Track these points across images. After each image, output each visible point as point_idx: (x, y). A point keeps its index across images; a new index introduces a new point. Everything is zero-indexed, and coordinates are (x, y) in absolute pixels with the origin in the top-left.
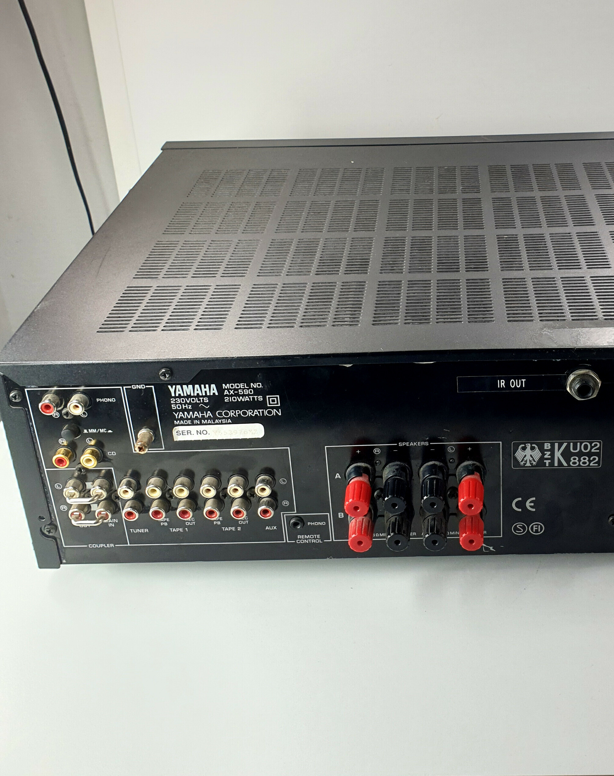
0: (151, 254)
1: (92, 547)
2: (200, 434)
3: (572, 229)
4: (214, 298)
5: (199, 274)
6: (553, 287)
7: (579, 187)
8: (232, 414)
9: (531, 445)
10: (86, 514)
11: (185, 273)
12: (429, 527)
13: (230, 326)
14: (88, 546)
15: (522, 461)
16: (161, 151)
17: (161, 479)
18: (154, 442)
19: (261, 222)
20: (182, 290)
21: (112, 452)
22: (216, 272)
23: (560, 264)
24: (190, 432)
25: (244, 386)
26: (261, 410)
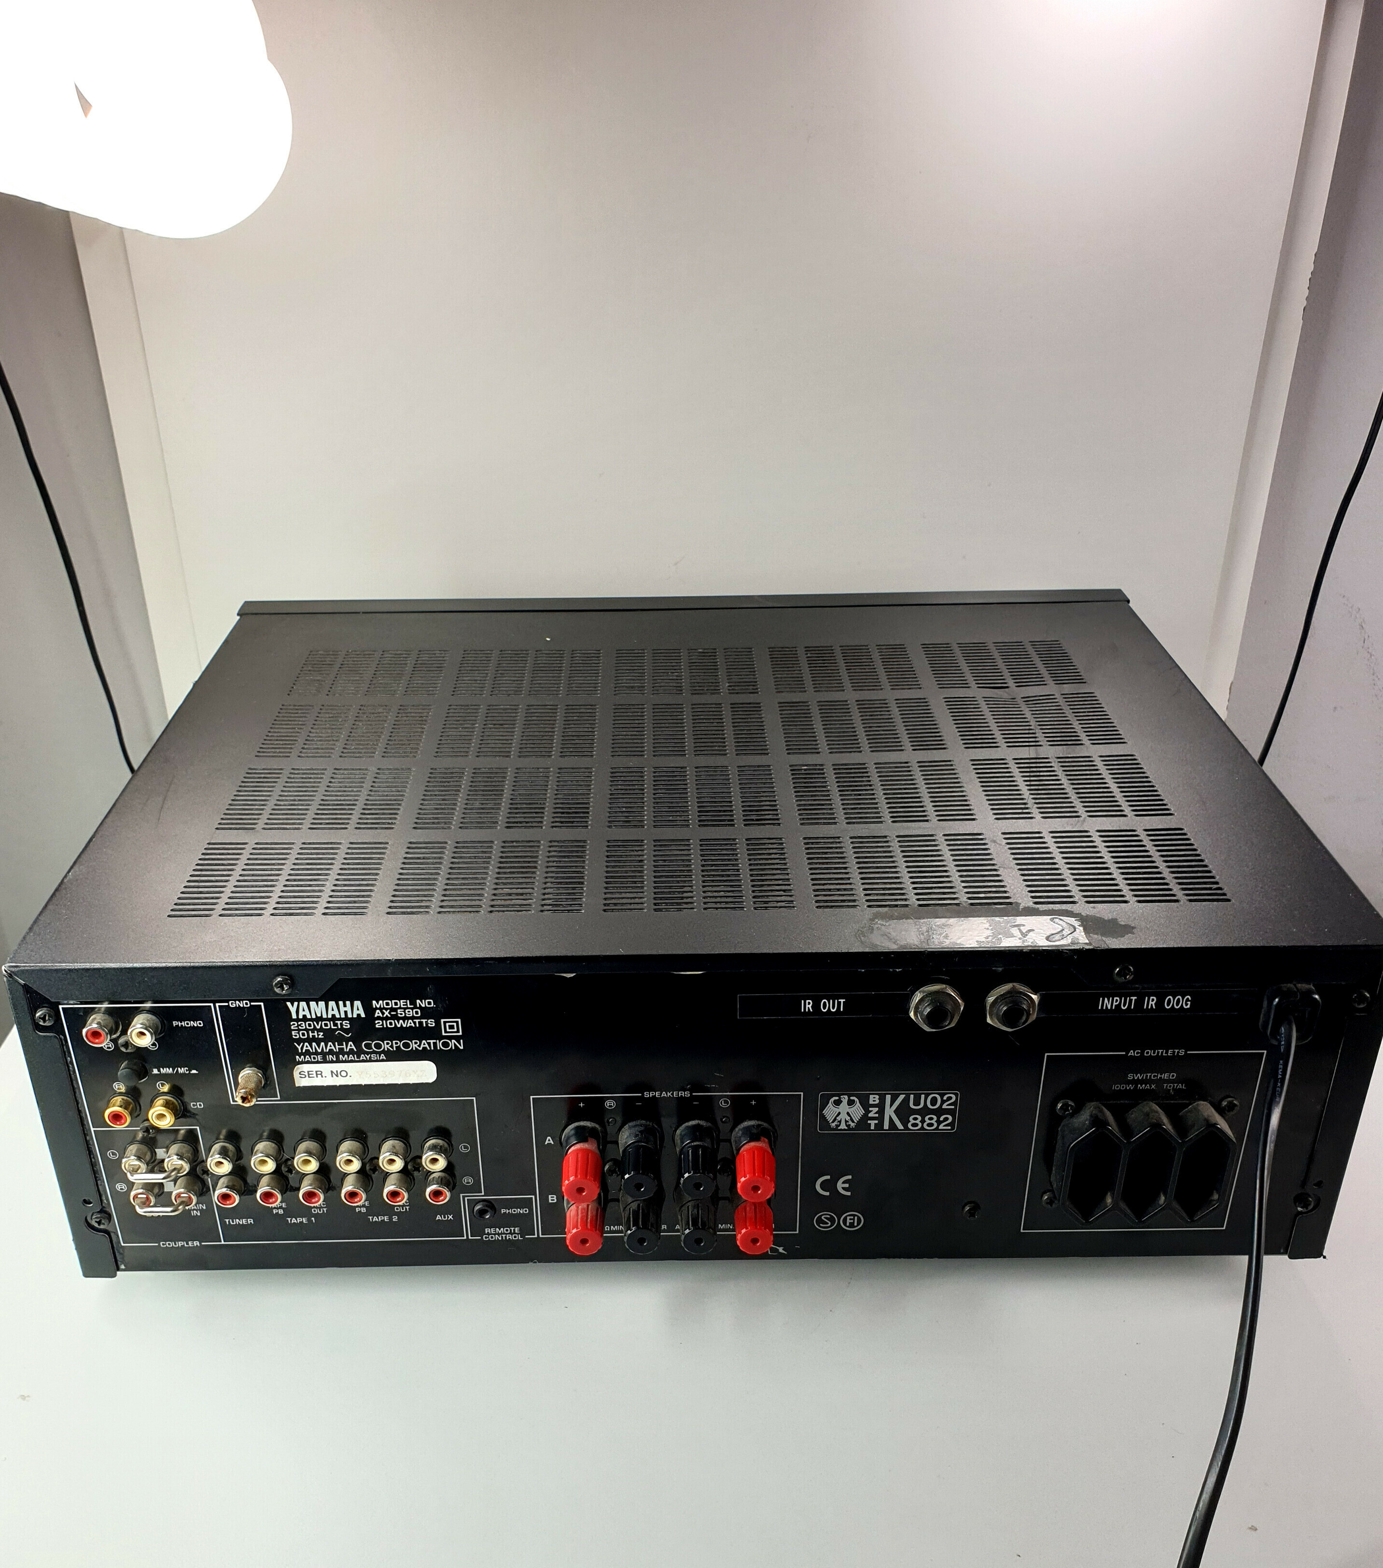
0: (240, 789)
1: (165, 1246)
2: (337, 1076)
3: (911, 756)
4: (348, 864)
5: (321, 824)
6: (885, 852)
7: (918, 685)
8: (386, 1046)
9: (849, 1097)
10: (157, 1196)
11: (298, 821)
12: (690, 1218)
13: (379, 909)
14: (159, 1245)
15: (833, 1122)
16: (238, 618)
17: (274, 1145)
18: (264, 1088)
19: (410, 739)
20: (296, 849)
21: (198, 1103)
22: (346, 821)
23: (895, 815)
24: (320, 1073)
25: (407, 1005)
26: (432, 1041)
